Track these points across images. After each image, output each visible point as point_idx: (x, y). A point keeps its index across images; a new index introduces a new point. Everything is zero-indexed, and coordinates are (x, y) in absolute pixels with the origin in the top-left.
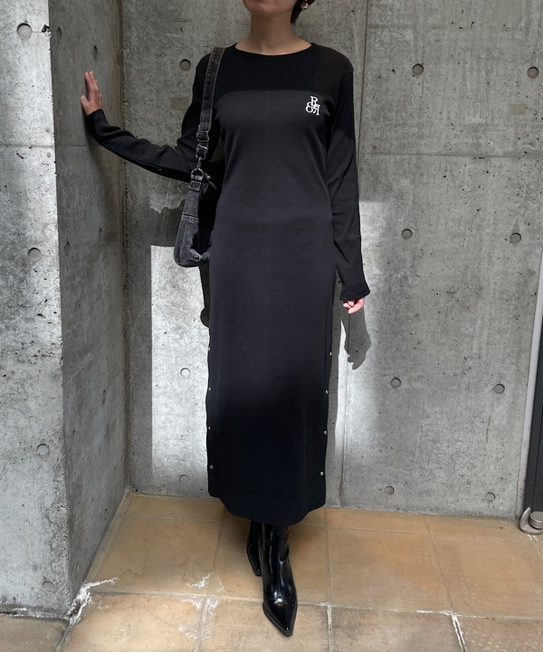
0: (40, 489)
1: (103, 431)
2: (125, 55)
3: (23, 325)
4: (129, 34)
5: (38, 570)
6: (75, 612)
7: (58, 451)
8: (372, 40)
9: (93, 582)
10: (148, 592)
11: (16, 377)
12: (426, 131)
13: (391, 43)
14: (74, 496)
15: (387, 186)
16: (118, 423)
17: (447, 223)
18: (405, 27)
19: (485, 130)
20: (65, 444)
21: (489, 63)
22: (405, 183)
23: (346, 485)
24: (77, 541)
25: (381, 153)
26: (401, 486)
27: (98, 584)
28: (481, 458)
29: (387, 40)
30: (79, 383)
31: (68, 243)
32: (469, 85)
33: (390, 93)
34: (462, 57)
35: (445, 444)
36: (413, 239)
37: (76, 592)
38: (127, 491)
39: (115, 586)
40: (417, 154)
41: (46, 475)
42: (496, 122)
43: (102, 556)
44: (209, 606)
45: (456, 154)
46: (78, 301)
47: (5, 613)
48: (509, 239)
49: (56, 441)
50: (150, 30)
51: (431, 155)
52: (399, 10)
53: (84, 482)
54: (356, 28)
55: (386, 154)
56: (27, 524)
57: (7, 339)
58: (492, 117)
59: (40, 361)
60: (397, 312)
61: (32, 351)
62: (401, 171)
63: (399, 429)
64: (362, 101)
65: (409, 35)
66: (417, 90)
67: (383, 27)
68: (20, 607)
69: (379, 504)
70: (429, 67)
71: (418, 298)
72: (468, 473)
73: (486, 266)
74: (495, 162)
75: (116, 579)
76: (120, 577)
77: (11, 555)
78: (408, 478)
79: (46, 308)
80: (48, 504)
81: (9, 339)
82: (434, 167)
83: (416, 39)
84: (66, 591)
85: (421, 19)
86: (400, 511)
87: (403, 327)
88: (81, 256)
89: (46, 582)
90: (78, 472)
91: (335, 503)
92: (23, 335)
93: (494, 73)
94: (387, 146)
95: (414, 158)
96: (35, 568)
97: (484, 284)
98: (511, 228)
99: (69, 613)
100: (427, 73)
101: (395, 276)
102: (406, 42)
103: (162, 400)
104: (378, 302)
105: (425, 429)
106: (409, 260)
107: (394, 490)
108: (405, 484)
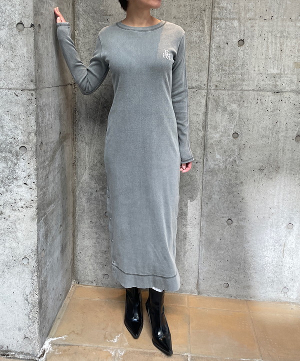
0: (23, 284)
1: (60, 248)
2: (76, 34)
3: (16, 189)
4: (78, 22)
5: (21, 331)
6: (42, 356)
7: (34, 262)
8: (215, 27)
9: (53, 338)
10: (84, 345)
11: (11, 218)
12: (246, 77)
13: (226, 28)
14: (42, 288)
15: (224, 108)
16: (68, 243)
17: (258, 130)
18: (233, 19)
19: (280, 77)
20: (38, 257)
21: (282, 39)
22: (234, 106)
23: (200, 282)
24: (44, 314)
25: (220, 89)
26: (233, 283)
27: (55, 339)
28: (280, 267)
29: (223, 26)
30: (46, 222)
31: (42, 143)
32: (270, 52)
33: (225, 56)
34: (266, 35)
36: (239, 138)
37: (42, 344)
38: (73, 283)
39: (65, 340)
40: (241, 90)
41: (27, 275)
42: (286, 72)
43: (58, 323)
44: (119, 354)
45: (264, 90)
46: (47, 175)
47: (2, 355)
48: (294, 139)
49: (33, 256)
50: (90, 20)
51: (249, 91)
52: (230, 10)
53: (49, 279)
54: (206, 20)
55: (223, 90)
56: (15, 304)
57: (6, 197)
58: (284, 69)
59: (25, 210)
60: (230, 180)
61: (20, 204)
62: (232, 100)
63: (231, 249)
64: (209, 61)
65: (236, 23)
66: (241, 54)
67: (221, 19)
68: (11, 351)
69: (220, 293)
70: (247, 42)
71: (242, 173)
72: (273, 276)
73: (282, 154)
74: (286, 95)
75: (65, 336)
76: (68, 335)
77: (6, 322)
78: (237, 278)
79: (29, 180)
80: (28, 292)
81: (7, 197)
82: (250, 98)
83: (240, 26)
84: (37, 343)
85: (243, 15)
86: (232, 298)
87: (234, 189)
88: (49, 149)
89: (25, 338)
90: (45, 274)
91: (194, 292)
92: (15, 195)
93: (285, 45)
94: (224, 85)
95: (239, 92)
96: (20, 329)
97: (280, 165)
98: (296, 132)
99: (39, 356)
100: (246, 44)
101: (229, 160)
102: (234, 27)
103: (94, 230)
104: (219, 175)
105: (247, 249)
106: (236, 150)
107: (229, 285)
108: (235, 282)
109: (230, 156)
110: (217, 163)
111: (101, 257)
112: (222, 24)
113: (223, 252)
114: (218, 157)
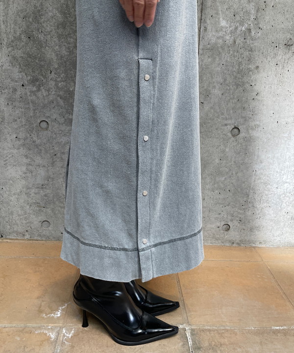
26: (236, 223)
71: (259, 51)
78: (242, 216)
86: (234, 245)
87: (245, 79)
101: (239, 29)
103: (23, 151)
104: (223, 54)
105: (258, 172)
106: (253, 12)
107: (230, 227)
108: (240, 222)
109: (242, 23)
110: (220, 34)
111: (36, 194)
113: (223, 179)
114: (223, 23)
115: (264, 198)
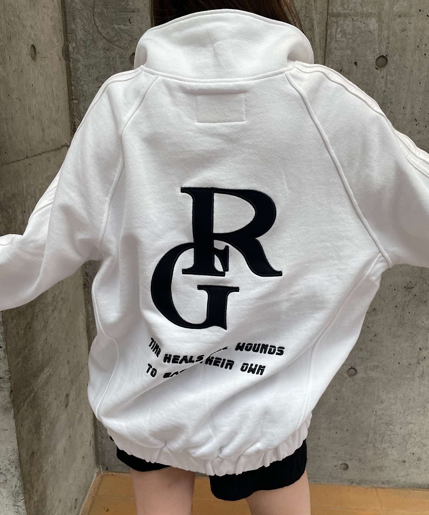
2: (71, 49)
4: (73, 26)
8: (334, 30)
13: (354, 34)
18: (369, 15)
26: (355, 463)
29: (349, 30)
34: (428, 48)
35: (398, 426)
54: (316, 18)
65: (373, 24)
67: (345, 16)
69: (334, 478)
70: (394, 60)
72: (419, 451)
78: (362, 456)
83: (380, 28)
85: (386, 7)
86: (354, 484)
100: (391, 65)
102: (370, 32)
105: (379, 413)
107: (348, 466)
108: (359, 461)
112: (348, 25)
113: (340, 418)
115: (385, 438)
